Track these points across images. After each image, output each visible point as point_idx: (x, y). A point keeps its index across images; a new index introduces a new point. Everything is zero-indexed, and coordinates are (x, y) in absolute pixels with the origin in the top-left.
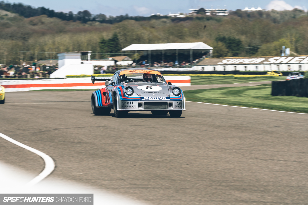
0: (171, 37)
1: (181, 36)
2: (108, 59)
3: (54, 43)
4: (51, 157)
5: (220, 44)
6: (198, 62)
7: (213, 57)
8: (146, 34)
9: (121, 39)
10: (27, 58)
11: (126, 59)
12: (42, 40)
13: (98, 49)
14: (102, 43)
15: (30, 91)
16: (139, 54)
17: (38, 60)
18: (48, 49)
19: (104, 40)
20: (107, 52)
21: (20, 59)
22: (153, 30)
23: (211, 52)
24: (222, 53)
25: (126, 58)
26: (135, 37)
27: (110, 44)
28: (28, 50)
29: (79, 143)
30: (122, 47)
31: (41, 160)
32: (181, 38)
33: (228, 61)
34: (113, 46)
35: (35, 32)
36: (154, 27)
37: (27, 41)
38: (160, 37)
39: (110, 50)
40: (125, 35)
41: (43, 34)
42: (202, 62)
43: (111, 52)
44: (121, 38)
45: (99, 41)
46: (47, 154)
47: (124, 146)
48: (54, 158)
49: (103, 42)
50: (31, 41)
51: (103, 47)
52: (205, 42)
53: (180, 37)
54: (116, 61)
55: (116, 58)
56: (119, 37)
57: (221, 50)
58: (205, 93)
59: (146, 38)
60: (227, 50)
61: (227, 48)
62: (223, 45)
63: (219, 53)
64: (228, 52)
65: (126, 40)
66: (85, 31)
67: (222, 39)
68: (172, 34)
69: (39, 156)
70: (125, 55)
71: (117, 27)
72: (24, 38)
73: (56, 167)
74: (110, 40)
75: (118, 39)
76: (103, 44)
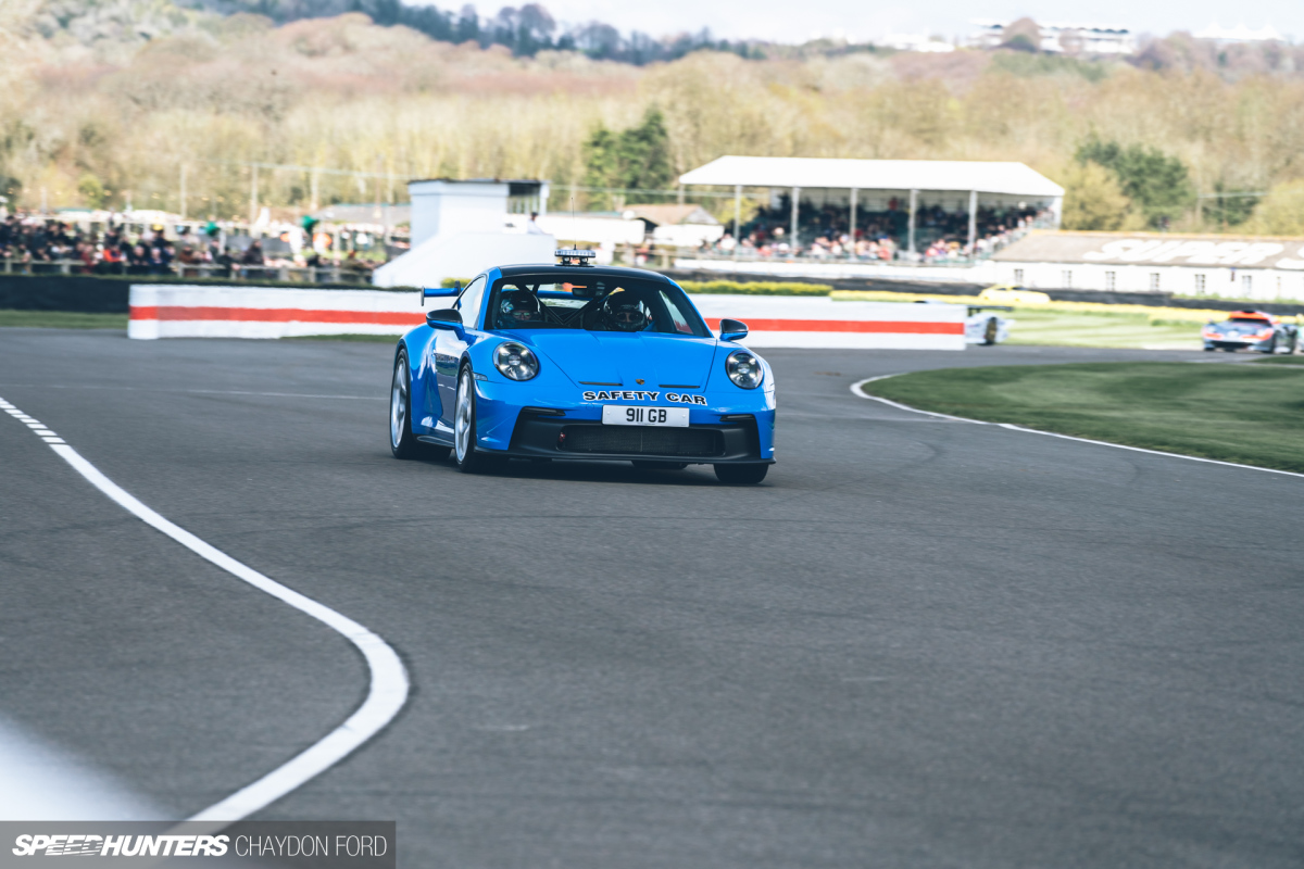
0: (890, 136)
1: (933, 130)
2: (621, 214)
3: (392, 136)
4: (390, 643)
5: (1096, 173)
6: (997, 247)
7: (1064, 227)
8: (782, 115)
9: (677, 131)
10: (275, 194)
11: (694, 218)
12: (340, 119)
13: (579, 170)
14: (596, 144)
15: (285, 340)
16: (750, 199)
17: (323, 204)
18: (368, 163)
19: (604, 133)
20: (616, 184)
21: (246, 198)
22: (813, 100)
23: (1056, 207)
24: (1099, 211)
25: (694, 212)
26: (735, 128)
27: (631, 150)
28: (281, 161)
29: (511, 586)
30: (681, 167)
31: (349, 652)
32: (928, 142)
33: (1126, 249)
34: (642, 159)
35: (315, 84)
36: (816, 89)
37: (278, 119)
38: (844, 132)
39: (627, 177)
40: (694, 116)
41: (349, 93)
42: (1016, 246)
43: (633, 184)
44: (681, 129)
45: (585, 136)
46: (373, 631)
47: (702, 610)
48: (408, 649)
49: (600, 140)
50: (297, 121)
51: (597, 162)
52: (1032, 163)
53: (928, 136)
54: (650, 226)
55: (651, 212)
56: (669, 123)
57: (1098, 201)
58: (1026, 382)
59: (781, 132)
60: (1123, 202)
61: (1125, 193)
62: (1108, 179)
63: (1089, 212)
64: (1129, 209)
65: (696, 137)
66: (527, 90)
67: (1107, 155)
68: (895, 120)
69: (341, 635)
70: (689, 201)
71: (663, 83)
72: (267, 109)
73: (413, 691)
74: (630, 133)
75: (663, 133)
76: (599, 151)
